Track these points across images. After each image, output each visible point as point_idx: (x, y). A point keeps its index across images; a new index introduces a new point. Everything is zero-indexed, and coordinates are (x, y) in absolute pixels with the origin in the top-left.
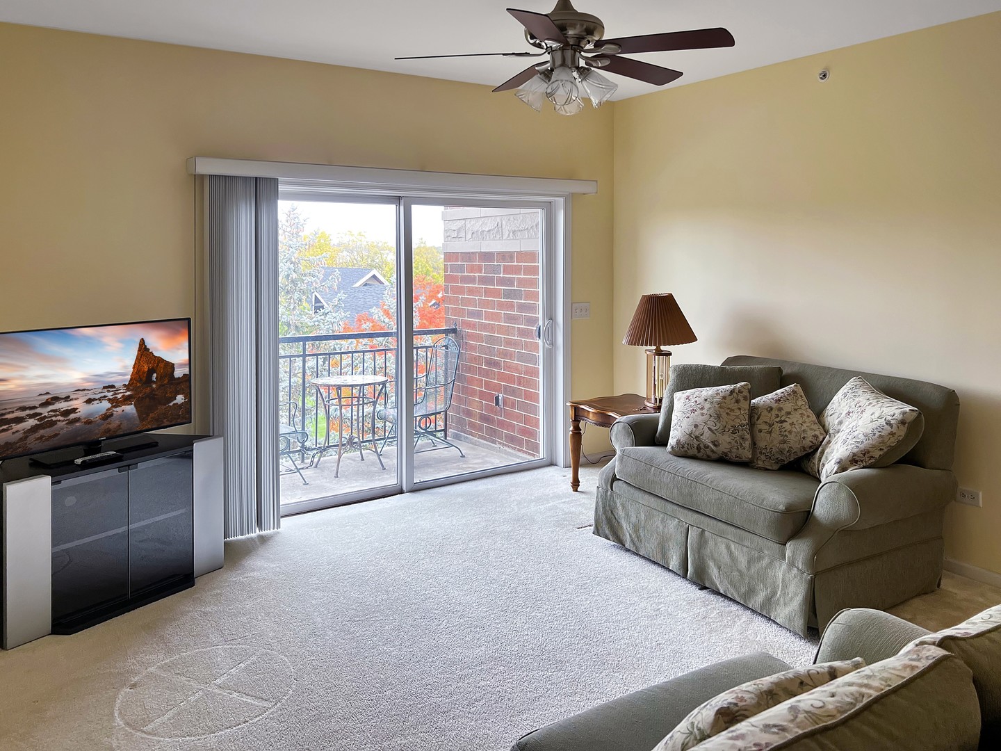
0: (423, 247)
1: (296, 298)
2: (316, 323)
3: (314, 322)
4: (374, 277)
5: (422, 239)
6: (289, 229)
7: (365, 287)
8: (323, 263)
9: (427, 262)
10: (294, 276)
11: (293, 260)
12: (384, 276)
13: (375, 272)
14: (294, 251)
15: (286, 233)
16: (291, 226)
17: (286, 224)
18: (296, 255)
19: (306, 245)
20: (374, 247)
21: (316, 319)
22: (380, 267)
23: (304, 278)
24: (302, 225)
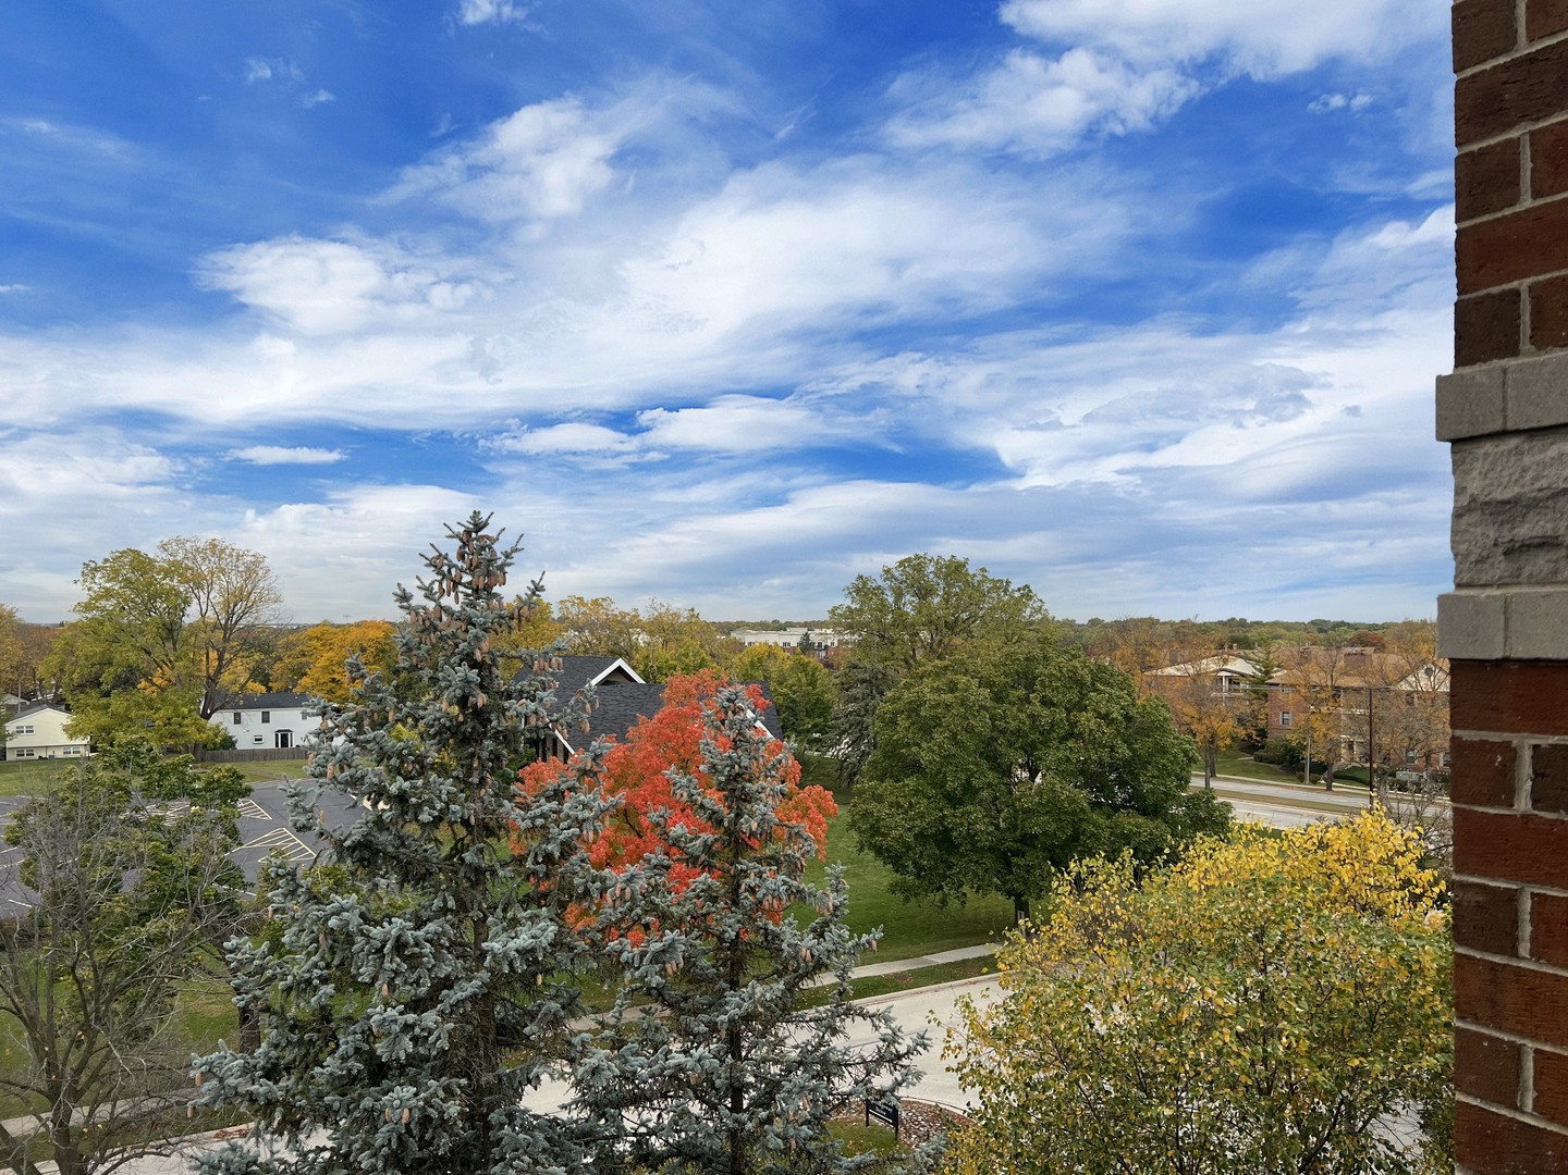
0: (695, 623)
1: (485, 754)
2: (539, 822)
3: (533, 819)
4: (619, 670)
5: (693, 610)
6: (466, 578)
7: (607, 687)
8: (555, 666)
9: (702, 646)
10: (481, 699)
11: (478, 656)
12: (634, 668)
13: (620, 662)
14: (481, 633)
15: (461, 588)
16: (471, 569)
17: (460, 564)
18: (485, 646)
19: (512, 618)
20: (619, 622)
21: (538, 811)
22: (627, 656)
23: (506, 704)
24: (501, 568)
